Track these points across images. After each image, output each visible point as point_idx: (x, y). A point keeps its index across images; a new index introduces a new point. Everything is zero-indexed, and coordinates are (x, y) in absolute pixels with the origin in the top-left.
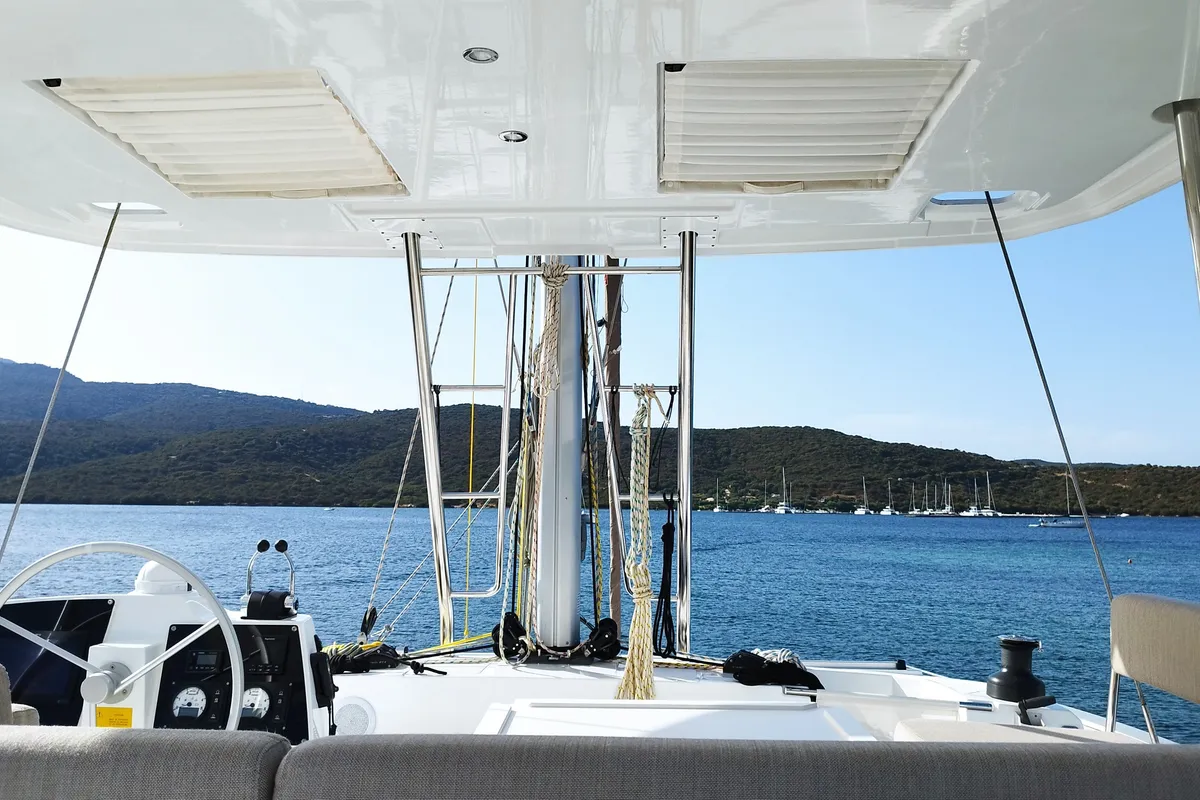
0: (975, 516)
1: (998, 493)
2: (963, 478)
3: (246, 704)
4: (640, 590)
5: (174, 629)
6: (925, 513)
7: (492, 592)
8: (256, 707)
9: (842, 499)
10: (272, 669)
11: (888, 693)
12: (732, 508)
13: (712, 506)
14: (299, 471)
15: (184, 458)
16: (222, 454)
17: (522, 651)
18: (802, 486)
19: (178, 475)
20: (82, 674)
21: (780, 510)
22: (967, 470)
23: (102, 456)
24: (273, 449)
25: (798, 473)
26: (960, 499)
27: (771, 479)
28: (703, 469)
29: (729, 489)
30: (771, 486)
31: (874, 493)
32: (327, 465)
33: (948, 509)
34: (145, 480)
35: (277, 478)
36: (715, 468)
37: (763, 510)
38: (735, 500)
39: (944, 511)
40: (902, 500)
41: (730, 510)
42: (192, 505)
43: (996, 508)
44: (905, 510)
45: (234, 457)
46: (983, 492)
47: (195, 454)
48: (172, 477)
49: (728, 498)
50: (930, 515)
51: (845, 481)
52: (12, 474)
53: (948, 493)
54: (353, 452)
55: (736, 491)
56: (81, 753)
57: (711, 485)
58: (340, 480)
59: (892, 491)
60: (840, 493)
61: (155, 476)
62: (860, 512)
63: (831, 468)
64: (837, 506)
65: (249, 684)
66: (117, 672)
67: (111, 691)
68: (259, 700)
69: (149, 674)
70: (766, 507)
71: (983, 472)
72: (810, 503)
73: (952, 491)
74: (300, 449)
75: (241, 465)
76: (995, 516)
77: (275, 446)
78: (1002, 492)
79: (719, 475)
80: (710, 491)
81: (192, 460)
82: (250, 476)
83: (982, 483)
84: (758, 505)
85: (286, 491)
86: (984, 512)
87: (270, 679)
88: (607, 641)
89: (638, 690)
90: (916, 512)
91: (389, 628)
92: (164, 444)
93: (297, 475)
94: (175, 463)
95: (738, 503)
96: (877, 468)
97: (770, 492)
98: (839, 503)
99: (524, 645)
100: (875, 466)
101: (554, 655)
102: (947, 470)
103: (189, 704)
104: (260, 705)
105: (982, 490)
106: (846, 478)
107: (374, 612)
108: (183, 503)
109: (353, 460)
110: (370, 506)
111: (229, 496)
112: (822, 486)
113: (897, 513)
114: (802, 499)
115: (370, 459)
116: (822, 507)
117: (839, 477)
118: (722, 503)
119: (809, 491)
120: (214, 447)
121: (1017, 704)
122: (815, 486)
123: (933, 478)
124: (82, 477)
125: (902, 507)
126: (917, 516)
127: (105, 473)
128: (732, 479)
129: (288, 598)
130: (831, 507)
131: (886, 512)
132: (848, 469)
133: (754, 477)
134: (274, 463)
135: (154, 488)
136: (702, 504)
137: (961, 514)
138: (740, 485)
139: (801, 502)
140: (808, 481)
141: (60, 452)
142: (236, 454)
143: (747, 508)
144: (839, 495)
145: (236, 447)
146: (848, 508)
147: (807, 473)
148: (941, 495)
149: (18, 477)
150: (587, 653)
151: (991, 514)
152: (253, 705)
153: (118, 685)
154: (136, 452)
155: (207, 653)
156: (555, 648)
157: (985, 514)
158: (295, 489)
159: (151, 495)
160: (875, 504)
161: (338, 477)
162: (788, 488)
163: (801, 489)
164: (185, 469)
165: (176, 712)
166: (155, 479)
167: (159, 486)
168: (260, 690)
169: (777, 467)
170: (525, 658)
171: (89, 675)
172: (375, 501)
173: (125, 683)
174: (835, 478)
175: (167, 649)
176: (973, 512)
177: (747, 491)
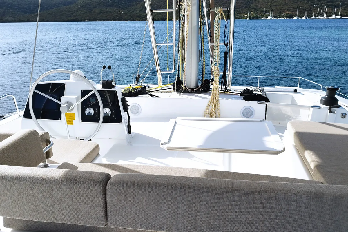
0: (334, 19)
1: (343, 10)
2: (331, 5)
3: (105, 112)
4: (216, 74)
5: (83, 91)
6: (317, 18)
7: (172, 72)
8: (107, 113)
9: (289, 14)
10: (111, 103)
11: (290, 102)
12: (253, 18)
13: (246, 18)
14: (117, 10)
15: (82, 6)
16: (93, 5)
17: (181, 89)
18: (276, 10)
19: (81, 12)
20: (60, 105)
21: (269, 18)
22: (334, 2)
23: (59, 6)
24: (109, 3)
25: (276, 5)
26: (330, 13)
27: (267, 8)
28: (244, 5)
29: (252, 12)
30: (266, 10)
31: (300, 11)
32: (125, 7)
33: (325, 16)
34: (72, 14)
35: (111, 12)
36: (248, 5)
37: (263, 18)
38: (254, 15)
39: (323, 17)
40: (310, 14)
41: (252, 19)
42: (87, 21)
43: (341, 15)
44: (310, 17)
45: (97, 6)
46: (338, 10)
47: (85, 5)
48: (79, 13)
49: (252, 15)
50: (319, 19)
51: (291, 8)
52: (34, 13)
53: (326, 11)
54: (133, 3)
55: (255, 12)
56: (57, 179)
57: (246, 11)
58: (129, 12)
59: (307, 11)
60: (289, 12)
61: (74, 12)
62: (295, 18)
63: (287, 3)
64: (288, 16)
65: (105, 107)
66: (69, 104)
67: (68, 110)
68: (108, 111)
69: (78, 105)
70: (264, 17)
71: (339, 3)
72: (278, 16)
73: (327, 10)
74: (117, 2)
75: (99, 8)
76: (341, 18)
77: (109, 2)
78: (344, 10)
79: (249, 7)
80: (246, 13)
81: (85, 7)
82: (103, 12)
83: (338, 7)
84: (261, 17)
85: (114, 16)
86: (337, 17)
87: (110, 105)
88: (206, 87)
89: (214, 102)
90: (314, 17)
91: (144, 80)
92: (76, 2)
93: (116, 11)
94: (80, 8)
95: (255, 17)
96: (302, 3)
97: (266, 12)
98: (289, 15)
99: (182, 88)
100: (302, 2)
101: (191, 91)
102: (327, 3)
103: (89, 112)
104: (108, 113)
105: (338, 9)
106: (292, 7)
107: (139, 75)
108: (84, 21)
109: (133, 6)
110: (139, 20)
111: (97, 18)
112: (283, 10)
113: (308, 18)
114: (276, 14)
115: (138, 5)
116: (283, 17)
117: (290, 6)
118: (250, 17)
119: (279, 12)
120: (91, 3)
121: (329, 107)
122: (281, 10)
123: (321, 6)
124: (54, 13)
125: (309, 16)
126: (314, 19)
127: (60, 12)
128: (254, 8)
129: (113, 82)
130: (286, 17)
131: (304, 18)
132: (292, 4)
133: (261, 7)
134: (109, 7)
135: (75, 16)
136: (243, 17)
137: (329, 18)
138: (256, 10)
139: (276, 15)
140: (278, 8)
141: (46, 6)
142: (98, 5)
143: (258, 18)
144: (289, 13)
145: (97, 3)
146: (291, 17)
147: (279, 5)
148: (323, 11)
149: (36, 14)
150: (200, 90)
151: (339, 18)
152: (106, 113)
153: (70, 108)
154: (68, 5)
155: (92, 98)
156: (191, 89)
157: (337, 18)
158: (116, 16)
159: (75, 18)
160: (301, 15)
161: (129, 11)
162: (272, 11)
163: (276, 11)
164: (83, 10)
165: (86, 114)
166: (75, 13)
167: (76, 16)
168: (108, 109)
169: (269, 4)
170: (182, 92)
171: (62, 106)
172: (141, 19)
173: (72, 107)
174: (288, 7)
175: (81, 99)
176: (333, 17)
177: (258, 12)
